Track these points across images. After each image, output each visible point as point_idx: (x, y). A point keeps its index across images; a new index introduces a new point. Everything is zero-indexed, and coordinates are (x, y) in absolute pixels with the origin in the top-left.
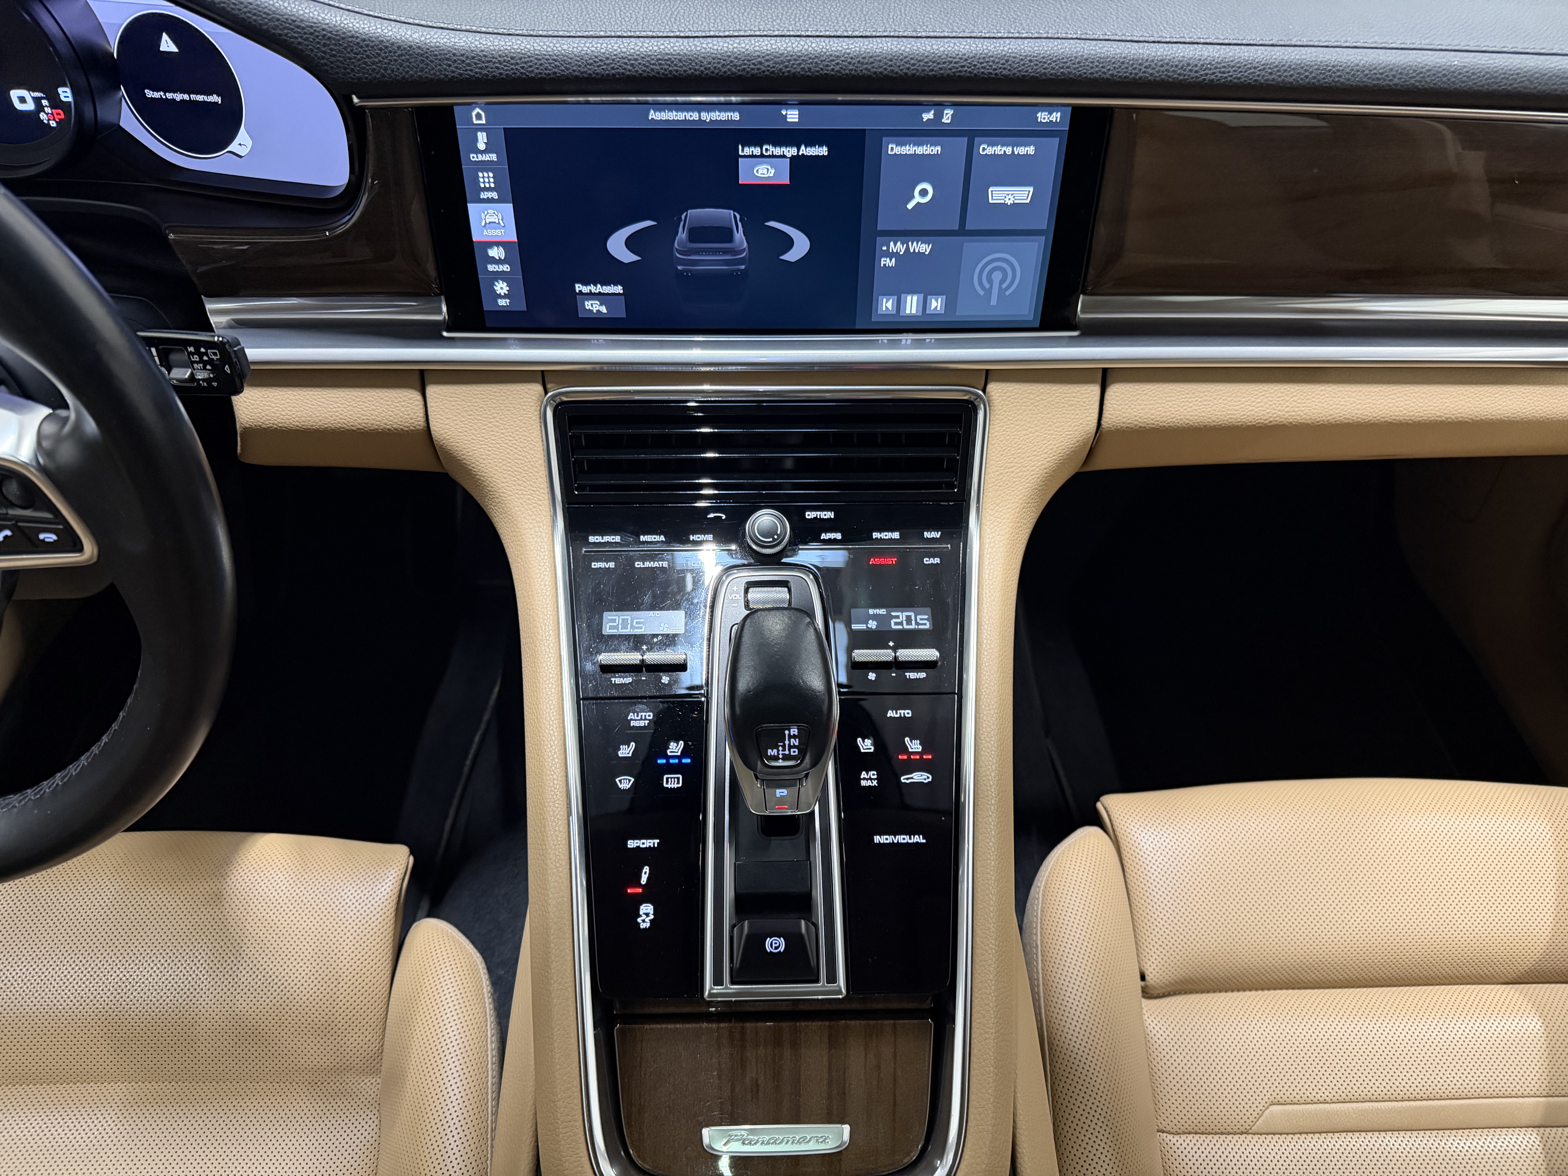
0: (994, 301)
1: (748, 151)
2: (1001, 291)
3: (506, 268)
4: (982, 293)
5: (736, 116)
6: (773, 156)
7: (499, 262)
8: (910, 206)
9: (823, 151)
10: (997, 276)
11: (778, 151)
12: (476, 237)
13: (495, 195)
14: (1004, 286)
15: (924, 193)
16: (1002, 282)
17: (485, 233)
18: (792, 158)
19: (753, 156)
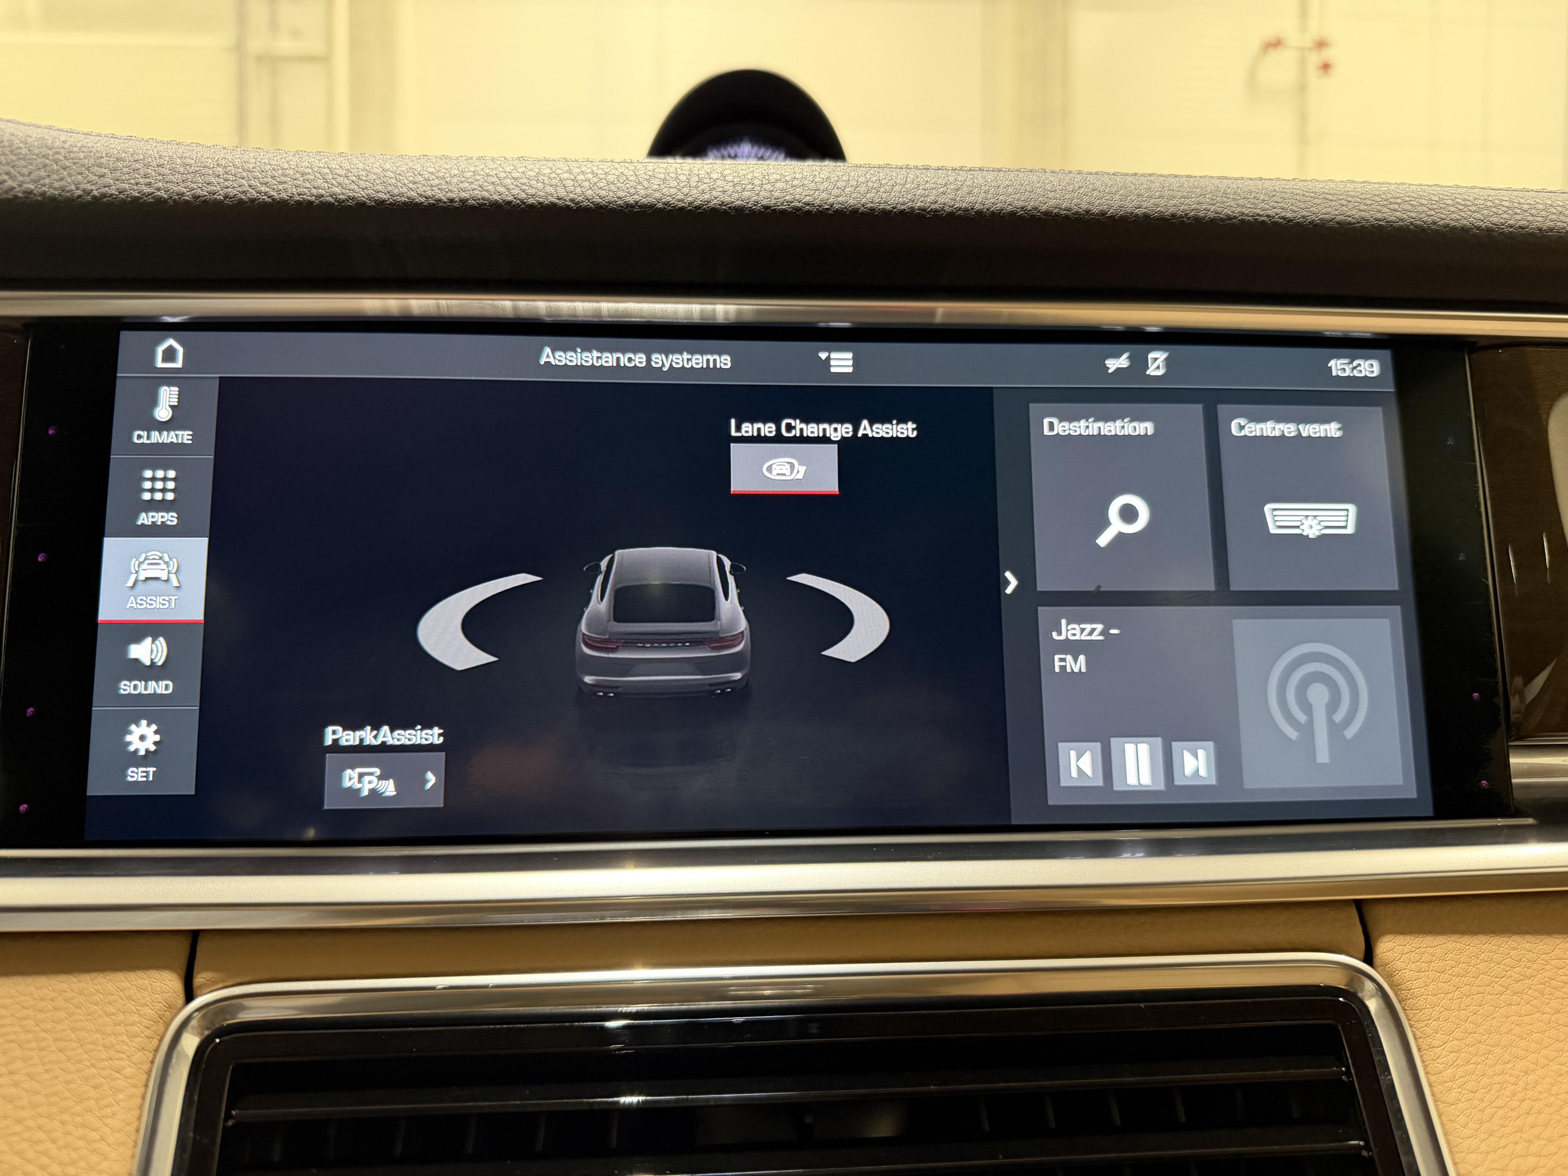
0: (1323, 756)
1: (748, 429)
2: (1335, 730)
3: (162, 687)
4: (1293, 734)
5: (724, 361)
6: (802, 440)
7: (151, 672)
8: (1104, 540)
9: (907, 430)
10: (1318, 694)
11: (812, 430)
12: (107, 611)
13: (170, 518)
14: (1338, 717)
15: (1128, 514)
16: (1333, 706)
17: (131, 603)
18: (843, 444)
19: (759, 439)
